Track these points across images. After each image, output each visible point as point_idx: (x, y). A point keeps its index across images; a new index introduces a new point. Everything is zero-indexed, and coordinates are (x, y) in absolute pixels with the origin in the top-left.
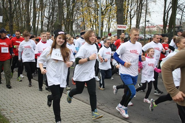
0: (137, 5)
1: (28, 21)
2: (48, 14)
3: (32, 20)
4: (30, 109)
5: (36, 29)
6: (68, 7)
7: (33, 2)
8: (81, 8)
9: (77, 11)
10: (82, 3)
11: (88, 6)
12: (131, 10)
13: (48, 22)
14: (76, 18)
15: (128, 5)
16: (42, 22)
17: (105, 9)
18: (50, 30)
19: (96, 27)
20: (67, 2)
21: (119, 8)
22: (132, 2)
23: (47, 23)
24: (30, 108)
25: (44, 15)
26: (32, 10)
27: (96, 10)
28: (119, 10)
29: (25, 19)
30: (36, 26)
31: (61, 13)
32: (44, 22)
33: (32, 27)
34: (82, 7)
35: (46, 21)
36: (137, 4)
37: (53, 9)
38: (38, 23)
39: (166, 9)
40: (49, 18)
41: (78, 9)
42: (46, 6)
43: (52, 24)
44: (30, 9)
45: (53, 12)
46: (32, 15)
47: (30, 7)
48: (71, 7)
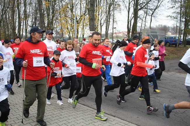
0: (106, 15)
1: (14, 29)
2: (31, 23)
3: (17, 29)
4: (17, 104)
5: (21, 36)
6: (48, 17)
7: (17, 13)
8: (59, 18)
9: (56, 21)
10: (60, 14)
11: (66, 16)
12: (101, 19)
14: (55, 26)
15: (99, 15)
16: (26, 30)
17: (79, 19)
19: (72, 34)
20: (47, 12)
21: (91, 18)
22: (102, 13)
24: (17, 103)
25: (28, 24)
26: (17, 20)
27: (72, 19)
28: (91, 19)
29: (11, 27)
30: (21, 33)
31: (42, 22)
32: (28, 30)
33: (18, 34)
34: (60, 16)
36: (106, 14)
37: (36, 19)
38: (23, 31)
39: (129, 19)
41: (57, 19)
42: (29, 16)
44: (15, 19)
45: (36, 21)
46: (17, 24)
47: (15, 17)
48: (51, 17)
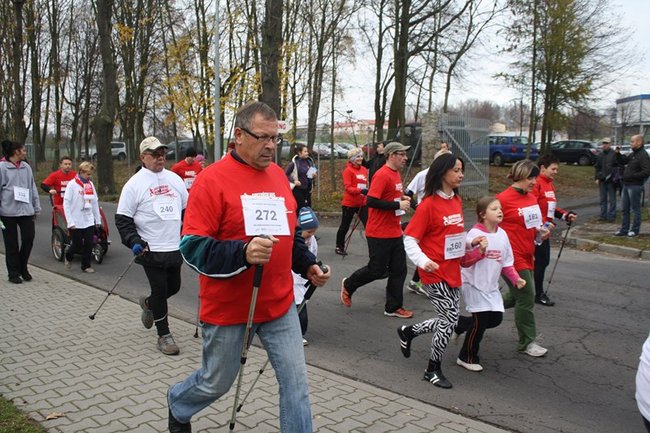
0: (310, 70)
1: (20, 113)
2: (73, 94)
3: (28, 110)
4: (50, 349)
5: (42, 133)
6: (128, 74)
7: (30, 61)
8: (164, 78)
9: (152, 86)
10: (166, 65)
11: (184, 72)
12: (295, 83)
13: (75, 115)
14: (150, 104)
15: (287, 69)
16: (59, 115)
17: (228, 81)
18: (81, 135)
19: (205, 127)
20: (125, 60)
21: (266, 78)
22: (296, 63)
23: (72, 118)
24: (49, 346)
25: (63, 96)
26: (29, 84)
27: (205, 82)
28: (266, 82)
29: (9, 106)
31: (111, 90)
32: (63, 115)
33: (31, 129)
34: (168, 75)
35: (68, 112)
36: (310, 68)
37: (88, 79)
38: (47, 118)
39: (381, 81)
40: (77, 105)
41: (157, 80)
42: (67, 71)
43: (85, 120)
44: (21, 80)
45: (88, 88)
47: (21, 75)
48: (138, 74)
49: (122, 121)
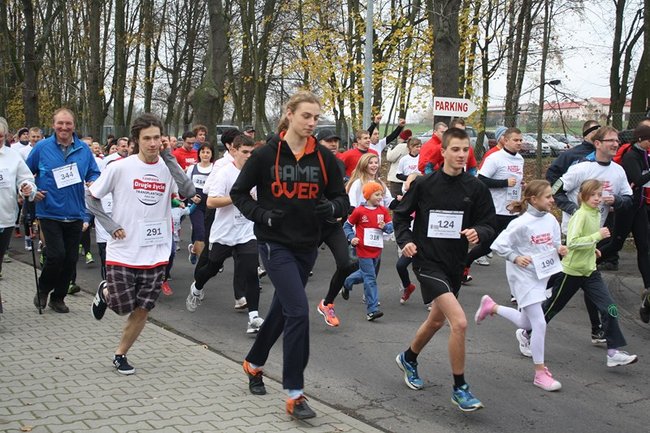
0: (511, 23)
1: (97, 82)
2: (170, 56)
3: (109, 80)
4: (99, 418)
5: (126, 111)
6: (246, 30)
7: (114, 10)
8: (296, 35)
9: (280, 47)
10: (300, 16)
12: (488, 42)
13: (172, 86)
14: (277, 72)
15: (476, 21)
16: (149, 86)
17: (387, 39)
18: (179, 114)
19: (353, 106)
20: (243, 9)
21: (440, 35)
22: (490, 12)
23: (168, 90)
24: (99, 413)
25: (156, 59)
26: (112, 42)
27: (354, 41)
28: (440, 41)
29: (83, 72)
30: (127, 100)
31: (221, 52)
32: (156, 86)
33: (112, 105)
34: (301, 28)
35: (162, 81)
36: (512, 19)
37: (191, 36)
38: (133, 89)
39: (623, 39)
40: (175, 72)
41: (286, 38)
42: (163, 23)
43: (184, 95)
44: (102, 36)
45: (192, 47)
46: (110, 59)
47: (102, 30)
48: (260, 28)
49: (235, 96)
